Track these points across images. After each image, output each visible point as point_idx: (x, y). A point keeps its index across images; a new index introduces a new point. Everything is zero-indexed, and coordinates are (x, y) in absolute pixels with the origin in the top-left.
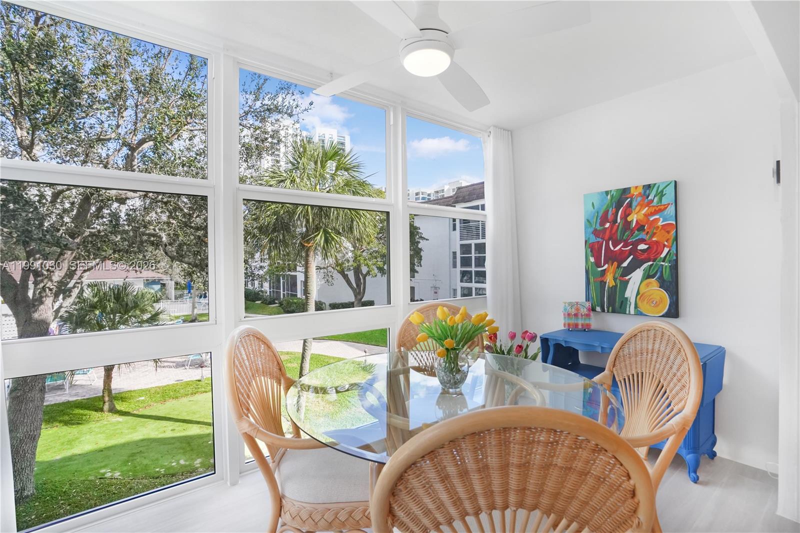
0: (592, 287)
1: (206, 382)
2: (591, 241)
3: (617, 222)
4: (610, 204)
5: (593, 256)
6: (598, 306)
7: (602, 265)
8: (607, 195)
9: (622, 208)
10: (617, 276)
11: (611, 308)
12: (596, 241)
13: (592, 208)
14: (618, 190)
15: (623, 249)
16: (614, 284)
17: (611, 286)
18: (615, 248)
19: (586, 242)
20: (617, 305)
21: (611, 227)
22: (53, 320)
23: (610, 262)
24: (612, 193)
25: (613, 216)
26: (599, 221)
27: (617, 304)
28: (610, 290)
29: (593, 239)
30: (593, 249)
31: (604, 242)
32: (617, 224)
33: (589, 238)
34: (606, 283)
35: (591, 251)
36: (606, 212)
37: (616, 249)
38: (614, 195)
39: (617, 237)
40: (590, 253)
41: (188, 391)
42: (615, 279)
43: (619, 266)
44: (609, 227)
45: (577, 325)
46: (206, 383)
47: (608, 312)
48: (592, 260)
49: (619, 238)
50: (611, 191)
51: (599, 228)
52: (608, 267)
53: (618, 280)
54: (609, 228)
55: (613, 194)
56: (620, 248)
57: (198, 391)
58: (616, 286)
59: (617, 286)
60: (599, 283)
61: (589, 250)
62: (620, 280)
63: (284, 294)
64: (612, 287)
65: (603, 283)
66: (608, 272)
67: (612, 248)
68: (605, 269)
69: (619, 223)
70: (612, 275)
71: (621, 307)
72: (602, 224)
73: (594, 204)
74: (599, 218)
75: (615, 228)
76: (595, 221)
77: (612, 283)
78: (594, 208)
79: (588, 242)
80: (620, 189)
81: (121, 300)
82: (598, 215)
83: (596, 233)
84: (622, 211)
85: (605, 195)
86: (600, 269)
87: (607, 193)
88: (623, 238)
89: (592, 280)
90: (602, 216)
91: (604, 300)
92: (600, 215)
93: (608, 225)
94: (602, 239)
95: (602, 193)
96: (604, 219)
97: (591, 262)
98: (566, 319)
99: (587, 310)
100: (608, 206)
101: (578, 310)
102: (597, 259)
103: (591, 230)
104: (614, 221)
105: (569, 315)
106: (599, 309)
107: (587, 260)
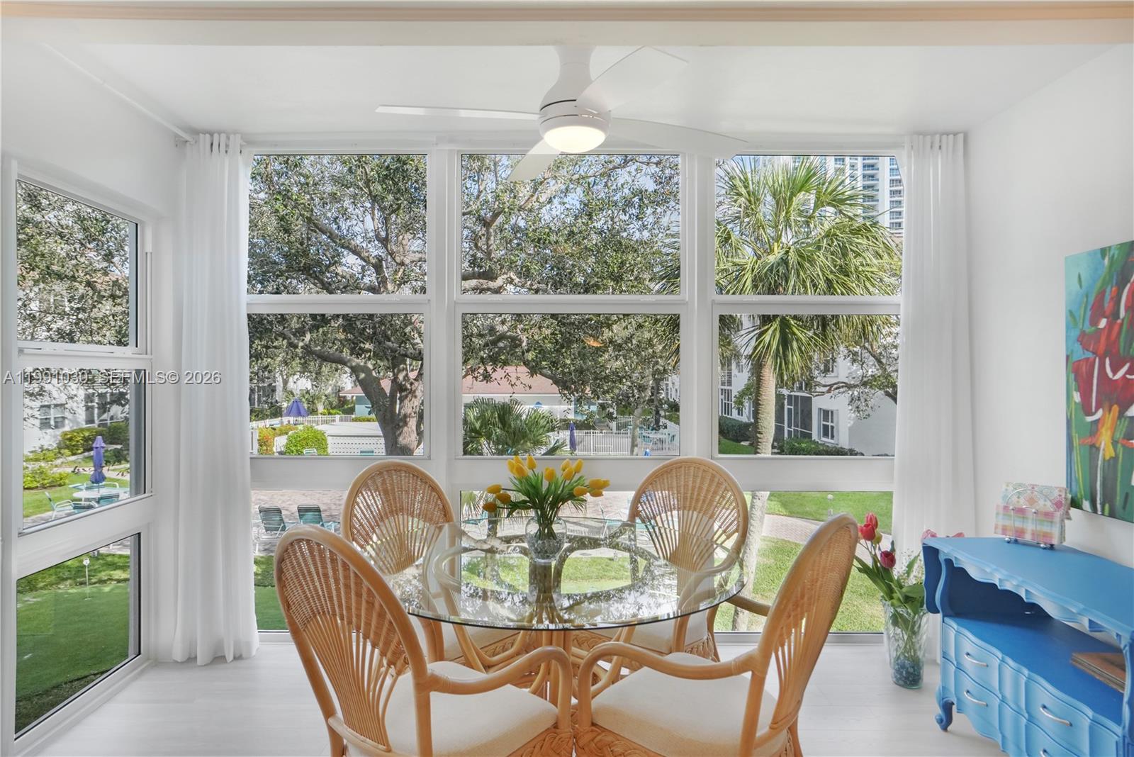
0: (1076, 456)
1: (620, 563)
2: (1075, 358)
3: (1119, 318)
4: (1108, 277)
5: (1078, 389)
6: (1086, 500)
7: (1093, 410)
8: (1103, 258)
9: (1129, 285)
10: (1118, 436)
11: (1107, 507)
12: (1083, 357)
13: (1079, 286)
14: (1121, 245)
15: (1128, 376)
16: (1113, 455)
17: (1107, 458)
18: (1114, 375)
19: (1068, 357)
20: (1119, 500)
21: (1110, 326)
22: (417, 446)
23: (1106, 405)
24: (1111, 253)
25: (1112, 304)
26: (1089, 313)
27: (1118, 498)
28: (1106, 464)
29: (1079, 354)
30: (1080, 375)
31: (1097, 360)
32: (1119, 321)
33: (1072, 351)
34: (1098, 449)
35: (1076, 380)
36: (1102, 294)
37: (1117, 377)
38: (1116, 256)
39: (1119, 350)
40: (1074, 383)
41: (593, 572)
42: (1115, 443)
43: (1121, 414)
44: (1105, 327)
45: (1021, 532)
46: (620, 565)
47: (1103, 514)
48: (1077, 397)
49: (1121, 351)
50: (1110, 247)
51: (1089, 329)
52: (1104, 415)
53: (1119, 445)
54: (1106, 331)
55: (1113, 256)
56: (1124, 377)
57: (605, 575)
58: (1115, 459)
59: (1118, 458)
60: (1088, 447)
61: (1072, 376)
62: (1123, 446)
63: (789, 432)
64: (1109, 460)
65: (1094, 450)
66: (1103, 426)
67: (1110, 374)
68: (1098, 421)
69: (1123, 320)
70: (1109, 433)
71: (1124, 508)
72: (1094, 322)
73: (1083, 279)
74: (1089, 307)
75: (1116, 329)
76: (1082, 312)
77: (1110, 453)
78: (1081, 286)
79: (1070, 358)
80: (1126, 243)
81: (507, 426)
82: (1087, 301)
83: (1083, 339)
84: (1128, 292)
85: (1099, 255)
86: (1089, 419)
87: (1103, 252)
88: (1129, 351)
89: (1076, 442)
90: (1094, 303)
91: (1096, 488)
92: (1092, 299)
93: (1103, 323)
94: (1093, 353)
95: (1095, 252)
96: (1097, 310)
97: (1075, 403)
98: (1001, 516)
99: (1058, 505)
100: (1105, 283)
101: (1032, 501)
102: (1086, 396)
103: (1075, 333)
104: (1116, 314)
105: (1006, 508)
106: (1086, 505)
107: (1069, 397)
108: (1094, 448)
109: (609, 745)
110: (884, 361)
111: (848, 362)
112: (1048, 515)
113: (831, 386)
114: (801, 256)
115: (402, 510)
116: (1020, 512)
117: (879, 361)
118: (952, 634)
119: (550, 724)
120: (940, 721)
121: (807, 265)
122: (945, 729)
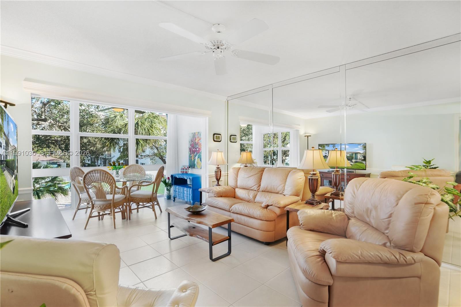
0: (190, 160)
13: (190, 138)
14: (194, 133)
15: (195, 150)
17: (193, 161)
18: (193, 149)
20: (194, 166)
29: (190, 147)
39: (194, 146)
43: (194, 155)
45: (183, 171)
48: (190, 153)
61: (189, 150)
62: (194, 159)
70: (193, 157)
72: (191, 143)
73: (190, 136)
76: (190, 141)
83: (191, 145)
84: (194, 139)
86: (191, 156)
91: (192, 165)
93: (192, 143)
95: (191, 133)
99: (188, 167)
100: (192, 137)
101: (185, 167)
102: (191, 153)
103: (190, 144)
104: (193, 142)
105: (182, 169)
106: (191, 167)
107: (189, 153)
108: (192, 159)
109: (133, 199)
110: (159, 149)
111: (150, 149)
112: (187, 169)
113: (145, 156)
114: (142, 122)
115: (78, 175)
116: (183, 169)
117: (157, 149)
118: (175, 187)
119: (125, 197)
120: (173, 201)
121: (143, 125)
122: (174, 202)
